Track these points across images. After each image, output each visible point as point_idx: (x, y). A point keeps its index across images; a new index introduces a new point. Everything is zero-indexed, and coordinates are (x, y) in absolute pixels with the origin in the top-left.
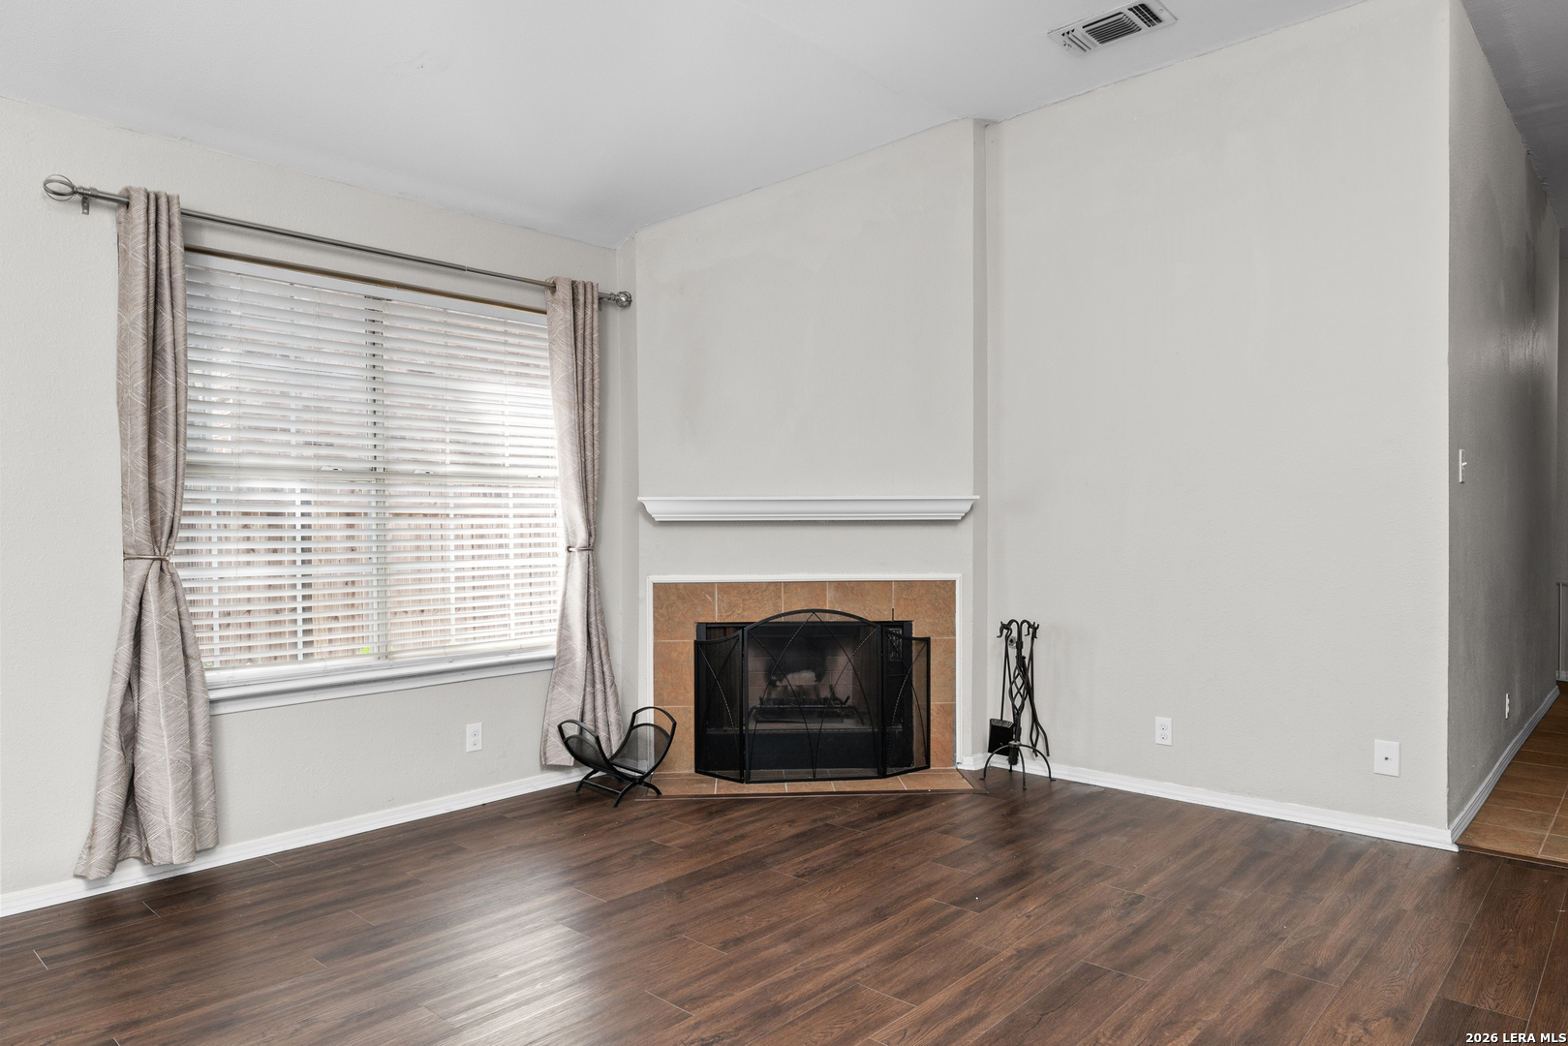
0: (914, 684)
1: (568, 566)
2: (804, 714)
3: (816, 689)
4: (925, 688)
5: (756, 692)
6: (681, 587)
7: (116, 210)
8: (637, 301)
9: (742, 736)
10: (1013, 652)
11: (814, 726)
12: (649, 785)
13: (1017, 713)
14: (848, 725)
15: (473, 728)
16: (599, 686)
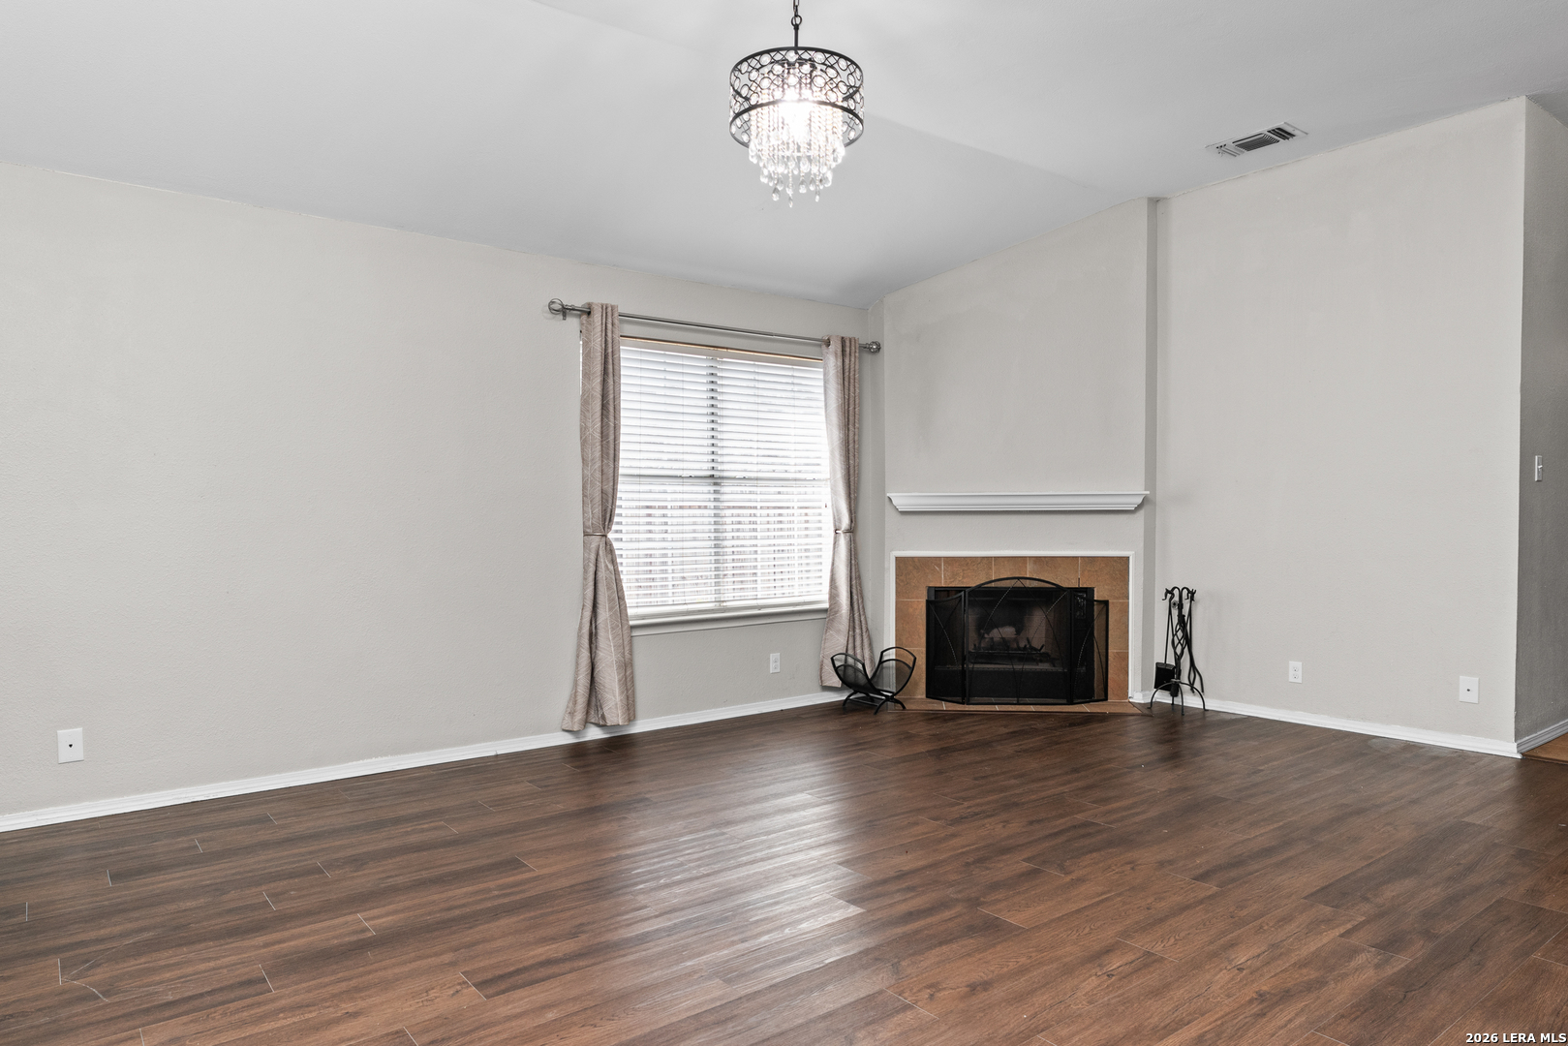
0: (1095, 634)
1: (835, 543)
2: (1010, 658)
3: (1016, 640)
4: (1104, 638)
5: (972, 641)
6: (916, 560)
7: (580, 316)
8: (885, 348)
9: (963, 672)
10: (1175, 612)
11: (1018, 667)
12: (897, 701)
13: (1178, 658)
14: (1044, 667)
15: (774, 656)
16: (858, 631)
